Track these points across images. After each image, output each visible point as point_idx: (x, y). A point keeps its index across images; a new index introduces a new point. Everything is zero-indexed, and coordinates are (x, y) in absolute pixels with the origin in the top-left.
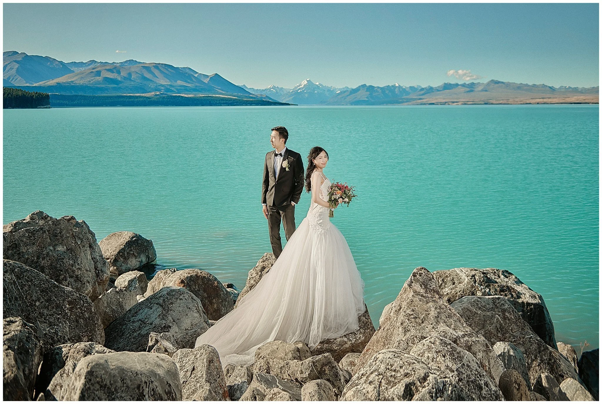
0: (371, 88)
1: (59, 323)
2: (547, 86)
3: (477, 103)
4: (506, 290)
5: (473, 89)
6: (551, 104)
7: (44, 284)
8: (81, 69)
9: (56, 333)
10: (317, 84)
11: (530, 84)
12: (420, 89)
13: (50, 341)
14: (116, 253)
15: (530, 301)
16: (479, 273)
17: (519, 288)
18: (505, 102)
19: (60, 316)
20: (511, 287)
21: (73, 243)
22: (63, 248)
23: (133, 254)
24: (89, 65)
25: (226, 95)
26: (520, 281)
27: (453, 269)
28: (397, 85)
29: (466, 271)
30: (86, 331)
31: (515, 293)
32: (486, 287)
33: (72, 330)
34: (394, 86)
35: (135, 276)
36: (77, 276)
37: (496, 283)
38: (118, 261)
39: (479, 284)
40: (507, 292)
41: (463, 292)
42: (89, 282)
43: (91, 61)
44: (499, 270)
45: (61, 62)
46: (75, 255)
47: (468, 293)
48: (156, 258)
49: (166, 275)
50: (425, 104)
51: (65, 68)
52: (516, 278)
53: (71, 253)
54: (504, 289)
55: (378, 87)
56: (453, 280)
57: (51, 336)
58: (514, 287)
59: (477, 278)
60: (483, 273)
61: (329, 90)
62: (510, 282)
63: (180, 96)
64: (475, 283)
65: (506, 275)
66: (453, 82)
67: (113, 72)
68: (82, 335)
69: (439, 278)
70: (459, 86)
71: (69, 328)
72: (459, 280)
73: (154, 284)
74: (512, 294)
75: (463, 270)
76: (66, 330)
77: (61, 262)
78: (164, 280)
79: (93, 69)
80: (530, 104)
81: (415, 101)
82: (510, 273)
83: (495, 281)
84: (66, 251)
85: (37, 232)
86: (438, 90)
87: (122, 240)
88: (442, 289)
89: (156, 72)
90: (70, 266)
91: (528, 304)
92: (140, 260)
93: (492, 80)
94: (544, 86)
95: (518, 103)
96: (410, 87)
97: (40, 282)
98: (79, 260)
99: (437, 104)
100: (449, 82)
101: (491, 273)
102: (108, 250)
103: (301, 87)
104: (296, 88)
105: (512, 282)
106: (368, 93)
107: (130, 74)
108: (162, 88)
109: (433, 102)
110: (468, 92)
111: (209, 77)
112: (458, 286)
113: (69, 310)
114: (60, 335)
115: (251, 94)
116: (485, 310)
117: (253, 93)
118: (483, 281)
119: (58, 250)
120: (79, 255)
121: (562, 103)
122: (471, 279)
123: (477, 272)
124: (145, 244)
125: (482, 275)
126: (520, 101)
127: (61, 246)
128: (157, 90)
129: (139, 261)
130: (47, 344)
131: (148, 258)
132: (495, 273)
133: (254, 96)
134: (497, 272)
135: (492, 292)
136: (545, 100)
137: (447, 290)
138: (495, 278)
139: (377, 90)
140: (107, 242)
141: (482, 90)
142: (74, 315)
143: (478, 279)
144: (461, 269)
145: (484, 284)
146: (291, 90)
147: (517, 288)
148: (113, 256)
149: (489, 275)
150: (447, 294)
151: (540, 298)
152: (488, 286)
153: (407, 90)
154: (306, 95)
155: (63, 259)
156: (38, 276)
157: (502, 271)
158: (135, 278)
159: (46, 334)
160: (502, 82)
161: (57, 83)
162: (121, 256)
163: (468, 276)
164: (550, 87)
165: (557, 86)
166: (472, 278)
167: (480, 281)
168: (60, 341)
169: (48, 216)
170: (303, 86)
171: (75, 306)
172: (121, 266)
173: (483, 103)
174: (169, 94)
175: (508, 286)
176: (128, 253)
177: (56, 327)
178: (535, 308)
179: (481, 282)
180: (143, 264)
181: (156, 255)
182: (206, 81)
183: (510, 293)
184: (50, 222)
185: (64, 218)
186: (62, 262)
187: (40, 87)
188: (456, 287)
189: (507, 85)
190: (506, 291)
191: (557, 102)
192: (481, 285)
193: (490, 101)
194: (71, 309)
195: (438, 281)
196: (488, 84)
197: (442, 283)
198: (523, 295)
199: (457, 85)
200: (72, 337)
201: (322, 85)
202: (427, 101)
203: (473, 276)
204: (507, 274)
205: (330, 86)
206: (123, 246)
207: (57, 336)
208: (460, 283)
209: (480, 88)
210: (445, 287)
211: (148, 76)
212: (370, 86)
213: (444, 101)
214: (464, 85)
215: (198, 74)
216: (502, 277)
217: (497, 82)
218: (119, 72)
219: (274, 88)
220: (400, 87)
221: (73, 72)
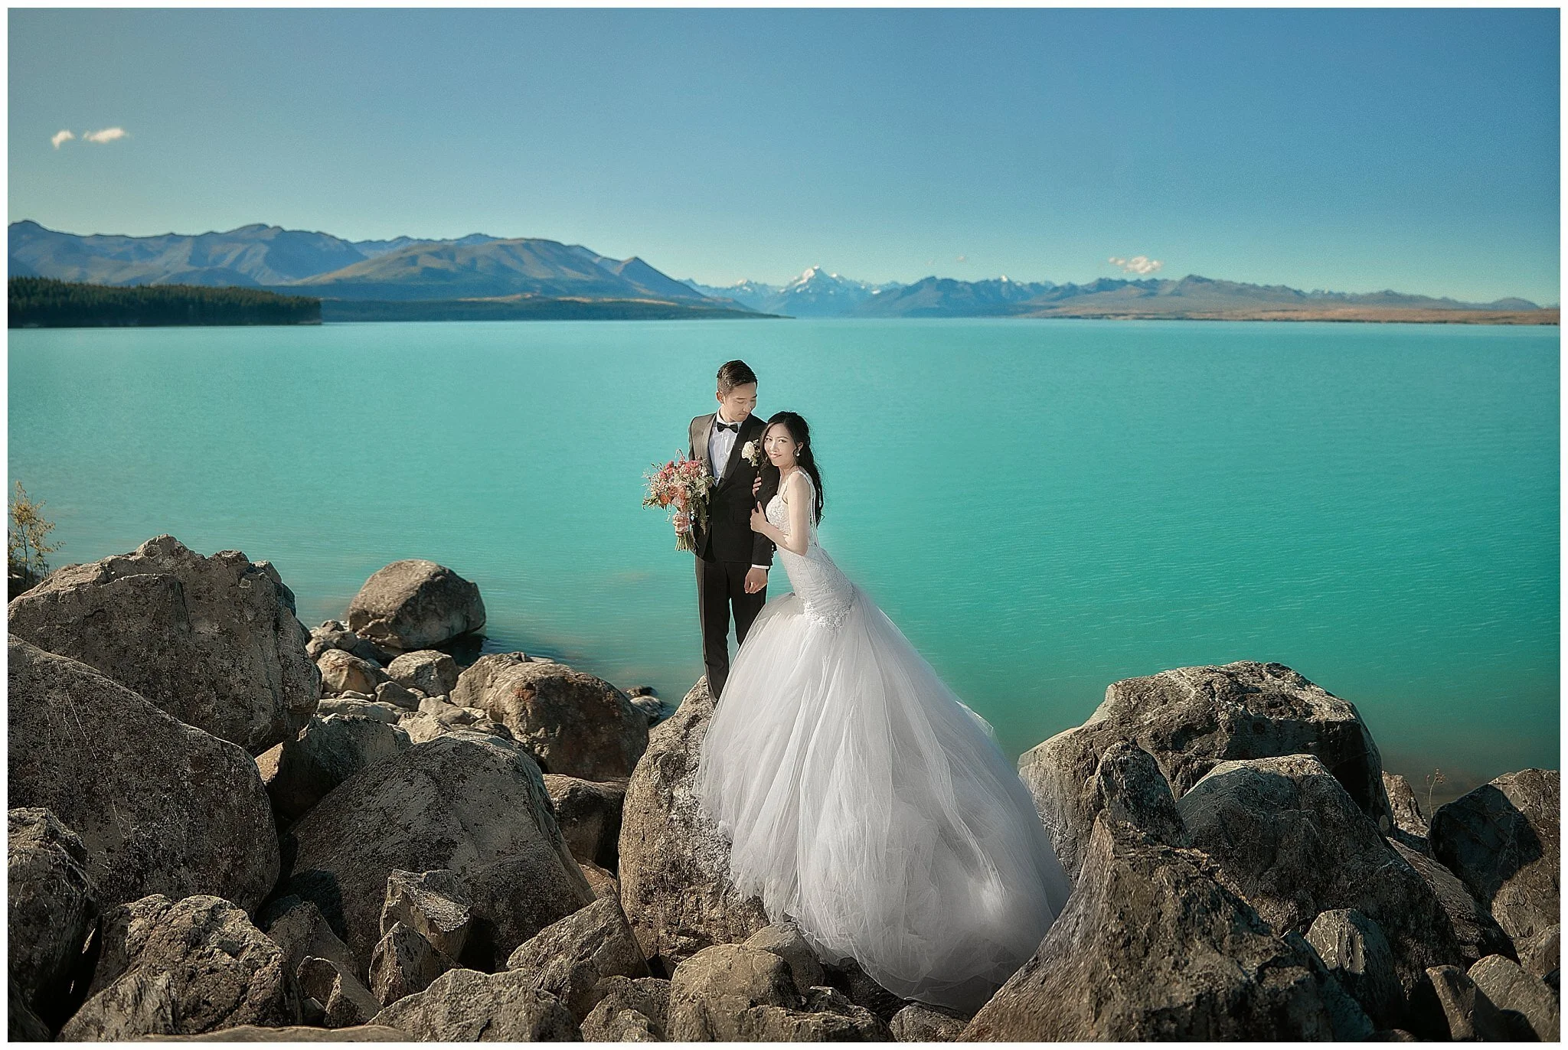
0: (949, 284)
1: (165, 815)
2: (1290, 289)
3: (1163, 317)
4: (1280, 703)
5: (1155, 292)
6: (1298, 321)
7: (137, 717)
8: (381, 252)
9: (153, 843)
10: (834, 276)
11: (1261, 284)
12: (1051, 288)
13: (137, 864)
14: (398, 605)
15: (1333, 719)
16: (1221, 676)
17: (1307, 696)
18: (1215, 316)
19: (168, 797)
20: (1291, 696)
21: (236, 617)
22: (211, 627)
23: (436, 609)
24: (398, 244)
25: (656, 300)
26: (1306, 680)
27: (1162, 674)
28: (1005, 279)
29: (1191, 676)
30: (231, 844)
31: (1300, 706)
32: (1238, 701)
33: (194, 835)
34: (998, 281)
35: (432, 660)
36: (236, 697)
37: (1258, 690)
38: (401, 623)
39: (1221, 699)
40: (1283, 707)
41: (1187, 717)
42: (264, 710)
43: (399, 238)
44: (1260, 664)
45: (345, 242)
46: (239, 646)
47: (1199, 717)
48: (484, 622)
49: (500, 665)
50: (1061, 317)
51: (349, 251)
52: (1298, 675)
53: (229, 643)
54: (1277, 703)
55: (966, 283)
56: (1163, 694)
57: (139, 850)
58: (1296, 694)
59: (1216, 686)
60: (1229, 675)
61: (857, 289)
62: (1287, 686)
63: (571, 302)
64: (1213, 696)
65: (1275, 673)
66: (1115, 277)
67: (442, 258)
68: (220, 854)
69: (1130, 694)
70: (1129, 286)
71: (189, 831)
72: (1176, 694)
73: (473, 676)
74: (1295, 710)
75: (1184, 674)
76: (180, 836)
77: (202, 661)
78: (494, 672)
79: (404, 252)
80: (1261, 320)
81: (1042, 312)
82: (1284, 668)
83: (1256, 688)
84: (217, 636)
85: (153, 586)
86: (1086, 290)
87: (413, 578)
88: (1139, 714)
89: (526, 256)
90: (222, 673)
91: (1330, 724)
92: (449, 624)
93: (1190, 277)
94: (1284, 289)
95: (1239, 318)
96: (1032, 284)
97: (128, 714)
98: (246, 659)
99: (1086, 317)
100: (1108, 277)
101: (1245, 671)
102: (383, 597)
103: (801, 282)
104: (792, 284)
105: (1292, 684)
106: (940, 294)
107: (474, 261)
108: (537, 286)
109: (1078, 313)
110: (1145, 295)
111: (623, 264)
112: (1175, 706)
113: (192, 781)
114: (163, 850)
115: (704, 297)
116: (1276, 807)
117: (709, 295)
118: (1230, 692)
119: (199, 633)
120: (247, 649)
121: (1317, 320)
122: (1202, 690)
123: (1215, 674)
124: (463, 591)
125: (1228, 681)
126: (1243, 316)
127: (207, 623)
128: (525, 288)
129: (447, 627)
130: (128, 872)
131: (467, 621)
132: (1252, 670)
133: (709, 301)
134: (1256, 669)
135: (1252, 711)
136: (1288, 315)
137: (1149, 716)
138: (1254, 682)
139: (962, 288)
140: (383, 579)
141: (1172, 294)
142: (203, 794)
143: (1218, 689)
144: (1179, 672)
145: (1233, 696)
146: (782, 288)
147: (1303, 696)
148: (391, 611)
149: (1241, 678)
150: (1151, 723)
151: (1353, 709)
152: (1242, 700)
153: (1025, 289)
154: (813, 299)
155: (208, 655)
156: (127, 702)
157: (1267, 666)
158: (431, 664)
159: (127, 843)
160: (1209, 280)
161: (337, 280)
162: (410, 613)
163: (1196, 686)
164: (1295, 291)
165: (1308, 290)
166: (1206, 688)
167: (1224, 691)
168: (161, 866)
169: (185, 549)
170: (805, 281)
171: (208, 772)
172: (407, 634)
173: (1174, 317)
174: (552, 297)
175: (1284, 695)
176: (423, 608)
177: (155, 824)
178: (1343, 730)
179: (1227, 694)
180: (455, 633)
181: (484, 615)
182: (616, 271)
183: (1290, 709)
184: (188, 565)
185: (219, 555)
186: (205, 662)
187: (304, 287)
188: (1170, 708)
189: (1219, 286)
190: (1281, 705)
191: (1309, 317)
192: (1228, 699)
193: (1188, 314)
194: (196, 780)
195: (1129, 699)
196: (1183, 282)
197: (1137, 704)
198: (1318, 708)
199: (1124, 283)
200: (194, 855)
201: (843, 279)
202: (1066, 312)
203: (1209, 683)
204: (1278, 670)
205: (858, 280)
206: (415, 593)
207: (156, 851)
208: (1178, 700)
209: (1169, 289)
210: (1146, 711)
211: (509, 262)
212: (945, 280)
213: (1099, 312)
214: (1137, 283)
215: (600, 258)
216: (1269, 676)
217: (1200, 280)
218: (452, 257)
219: (749, 284)
220: (1010, 282)
221: (366, 258)
